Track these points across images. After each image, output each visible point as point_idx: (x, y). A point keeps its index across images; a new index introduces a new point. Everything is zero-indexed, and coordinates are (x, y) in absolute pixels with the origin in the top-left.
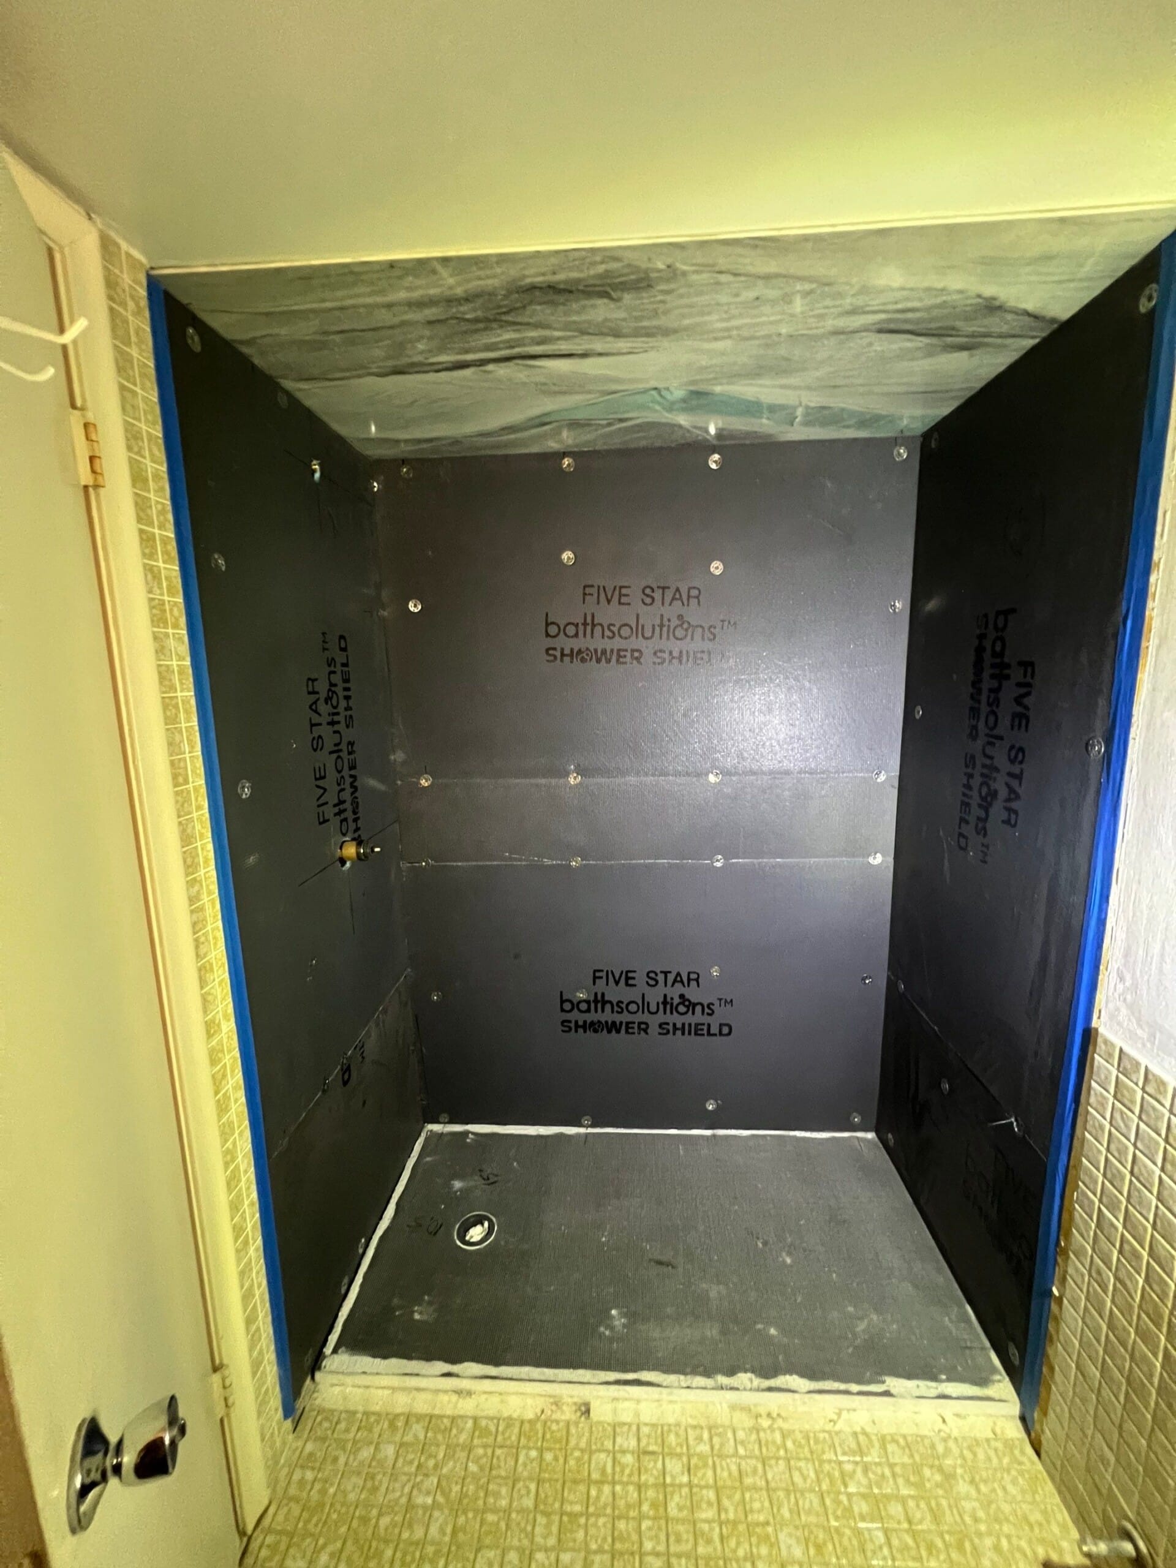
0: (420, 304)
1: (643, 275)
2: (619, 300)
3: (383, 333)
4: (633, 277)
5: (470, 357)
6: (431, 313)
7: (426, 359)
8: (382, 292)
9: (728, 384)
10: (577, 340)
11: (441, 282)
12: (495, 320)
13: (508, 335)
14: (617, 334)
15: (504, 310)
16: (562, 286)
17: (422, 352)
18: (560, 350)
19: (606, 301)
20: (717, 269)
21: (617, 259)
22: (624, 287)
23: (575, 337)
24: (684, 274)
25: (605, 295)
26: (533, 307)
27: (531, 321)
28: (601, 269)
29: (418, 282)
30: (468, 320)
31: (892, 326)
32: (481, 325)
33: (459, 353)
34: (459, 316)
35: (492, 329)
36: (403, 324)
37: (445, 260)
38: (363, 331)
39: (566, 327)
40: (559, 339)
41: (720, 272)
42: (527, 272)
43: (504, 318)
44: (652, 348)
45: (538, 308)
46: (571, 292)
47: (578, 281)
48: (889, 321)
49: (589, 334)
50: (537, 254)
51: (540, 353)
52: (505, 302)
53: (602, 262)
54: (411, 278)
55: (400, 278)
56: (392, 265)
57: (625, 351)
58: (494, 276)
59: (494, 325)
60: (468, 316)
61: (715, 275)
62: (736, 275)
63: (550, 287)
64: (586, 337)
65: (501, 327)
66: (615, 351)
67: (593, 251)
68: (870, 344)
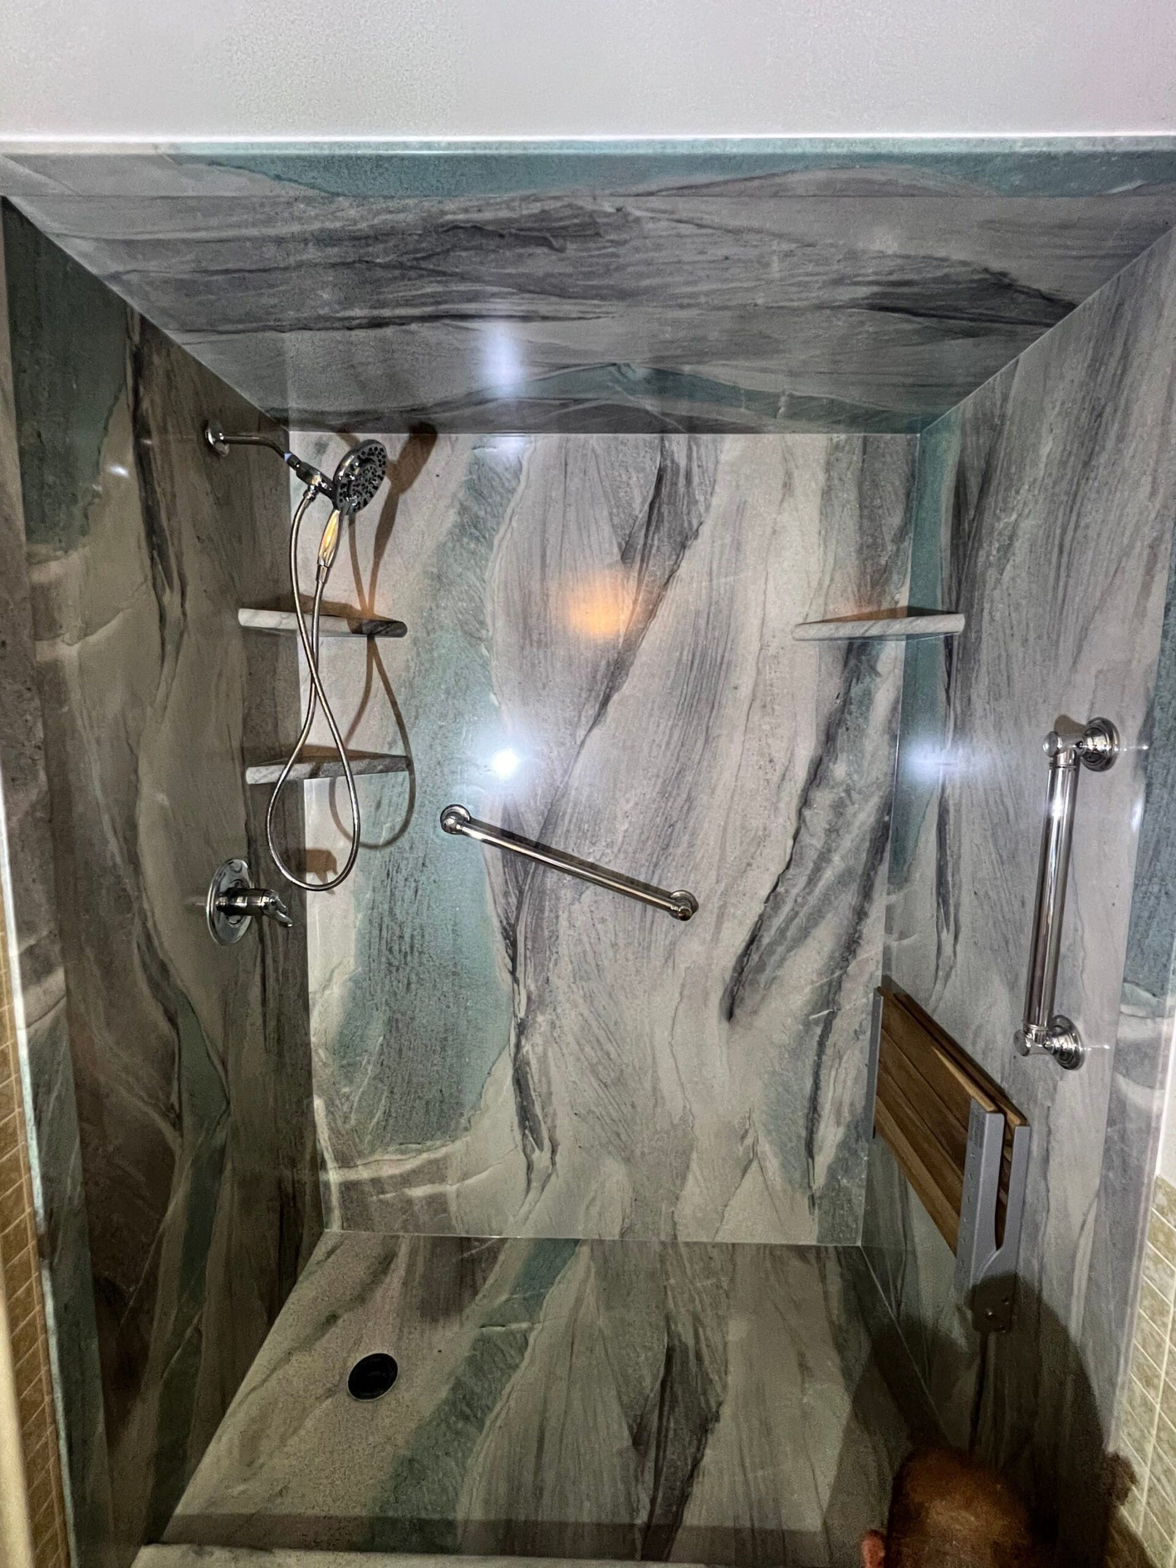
0: (318, 241)
1: (587, 219)
2: (561, 250)
3: (276, 275)
4: (576, 221)
5: (386, 313)
6: (334, 253)
7: (335, 312)
9: (698, 363)
10: (514, 299)
11: (341, 214)
12: (413, 268)
13: (432, 288)
14: (563, 294)
15: (423, 254)
16: (490, 228)
17: (328, 303)
18: (496, 310)
19: (546, 250)
20: (676, 217)
22: (566, 233)
23: (513, 294)
24: (637, 220)
25: (544, 242)
26: (458, 253)
27: (457, 270)
28: (535, 207)
30: (379, 265)
31: (886, 302)
32: (396, 273)
33: (372, 307)
34: (368, 259)
35: (410, 279)
36: (300, 265)
38: (250, 271)
39: (501, 280)
40: (493, 295)
41: (680, 221)
42: (446, 207)
43: (423, 264)
44: (606, 313)
45: (464, 254)
46: (501, 236)
47: (510, 222)
48: (884, 295)
49: (530, 292)
51: (472, 312)
52: (423, 245)
53: (537, 200)
57: (574, 315)
58: (406, 210)
59: (412, 274)
60: (378, 260)
61: (674, 224)
62: (700, 226)
63: (475, 227)
64: (525, 296)
65: (421, 276)
66: (561, 315)
68: (862, 323)
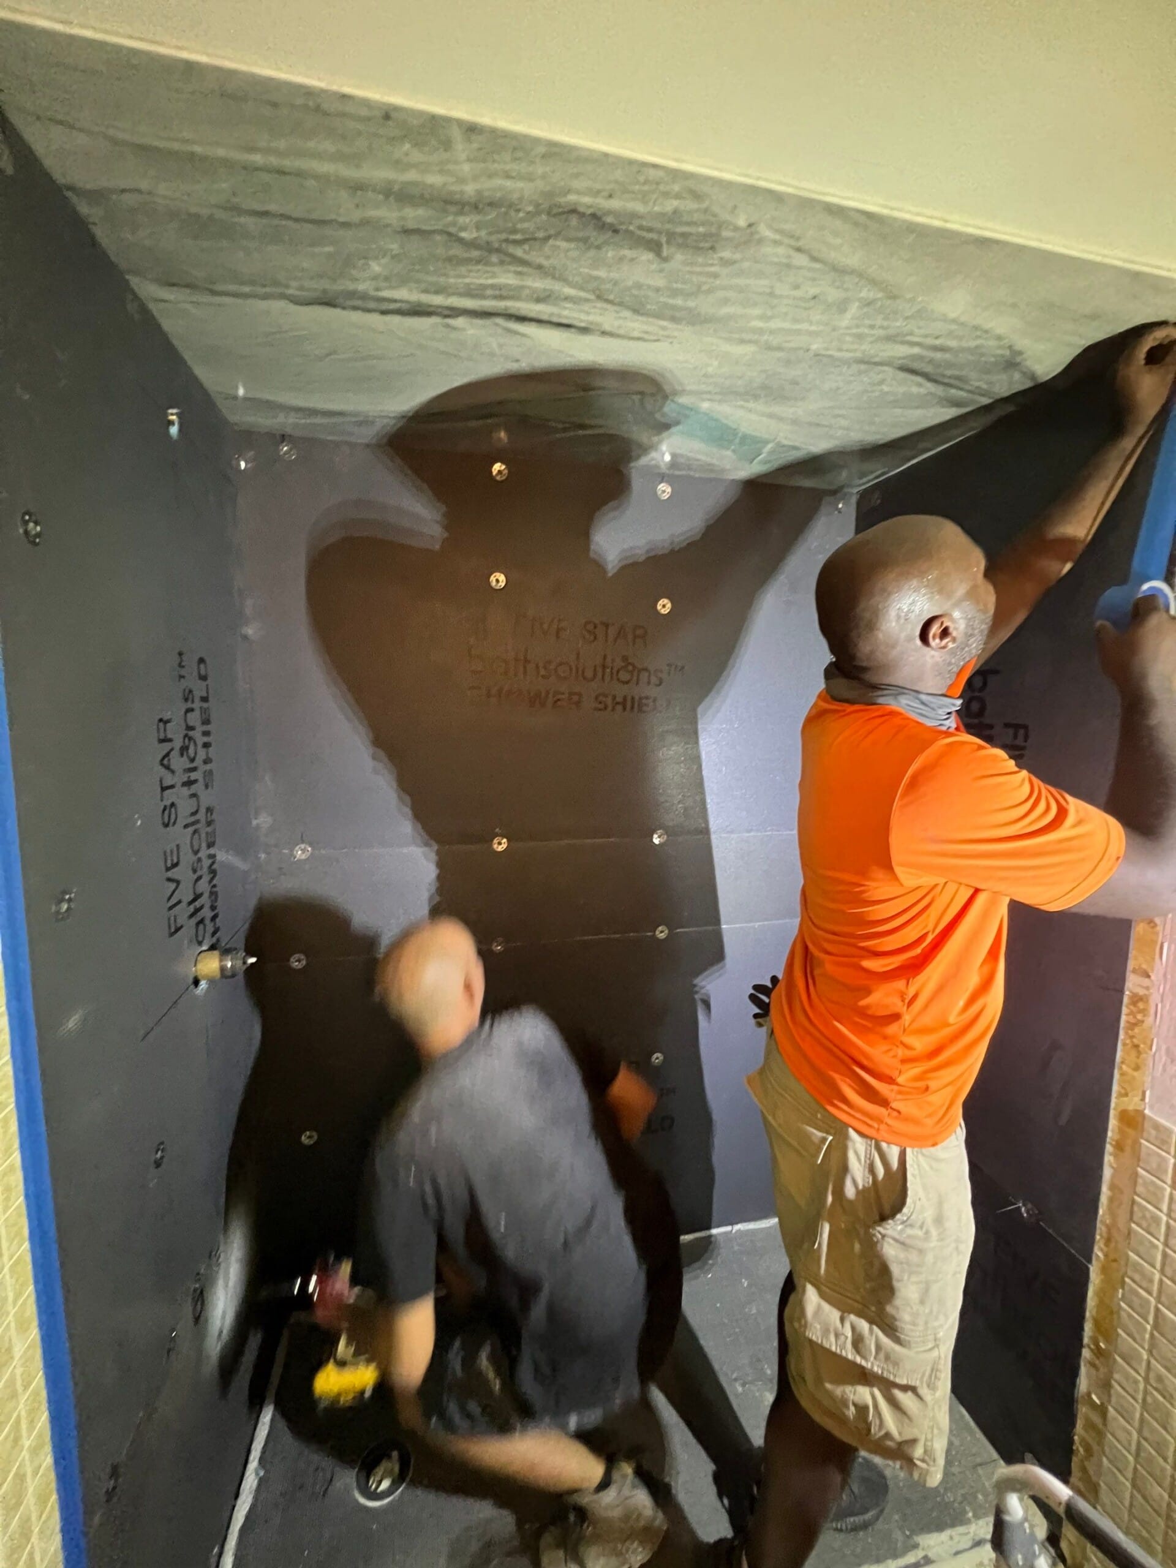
0: (404, 196)
1: (713, 230)
2: (666, 259)
3: (328, 231)
4: (701, 229)
5: (438, 300)
6: (414, 215)
7: (377, 289)
8: (355, 159)
9: (720, 401)
10: (586, 307)
11: (450, 167)
12: (498, 251)
13: (507, 278)
14: (638, 309)
15: (518, 237)
16: (609, 219)
17: (375, 278)
18: (559, 316)
19: (651, 256)
20: (800, 244)
21: (697, 196)
22: (684, 242)
23: (587, 300)
24: (760, 241)
25: (655, 247)
26: (558, 243)
27: (545, 263)
28: (670, 205)
29: (417, 156)
30: (461, 241)
31: (916, 365)
32: (475, 254)
33: (426, 291)
34: (452, 230)
35: (488, 263)
36: (365, 223)
37: (472, 129)
38: (297, 220)
39: (584, 284)
40: (567, 298)
41: (799, 250)
42: (576, 184)
43: (511, 249)
44: (668, 337)
45: (564, 244)
46: (616, 231)
47: (634, 215)
48: (920, 358)
49: (607, 301)
50: (604, 159)
51: (532, 315)
52: (526, 225)
53: (678, 196)
54: (407, 146)
55: (392, 140)
56: (388, 114)
57: (636, 334)
58: (530, 178)
59: (494, 258)
60: (463, 235)
61: (792, 253)
62: (814, 259)
63: (594, 216)
64: (599, 304)
65: (502, 263)
66: (622, 332)
67: (676, 174)
68: (883, 382)
